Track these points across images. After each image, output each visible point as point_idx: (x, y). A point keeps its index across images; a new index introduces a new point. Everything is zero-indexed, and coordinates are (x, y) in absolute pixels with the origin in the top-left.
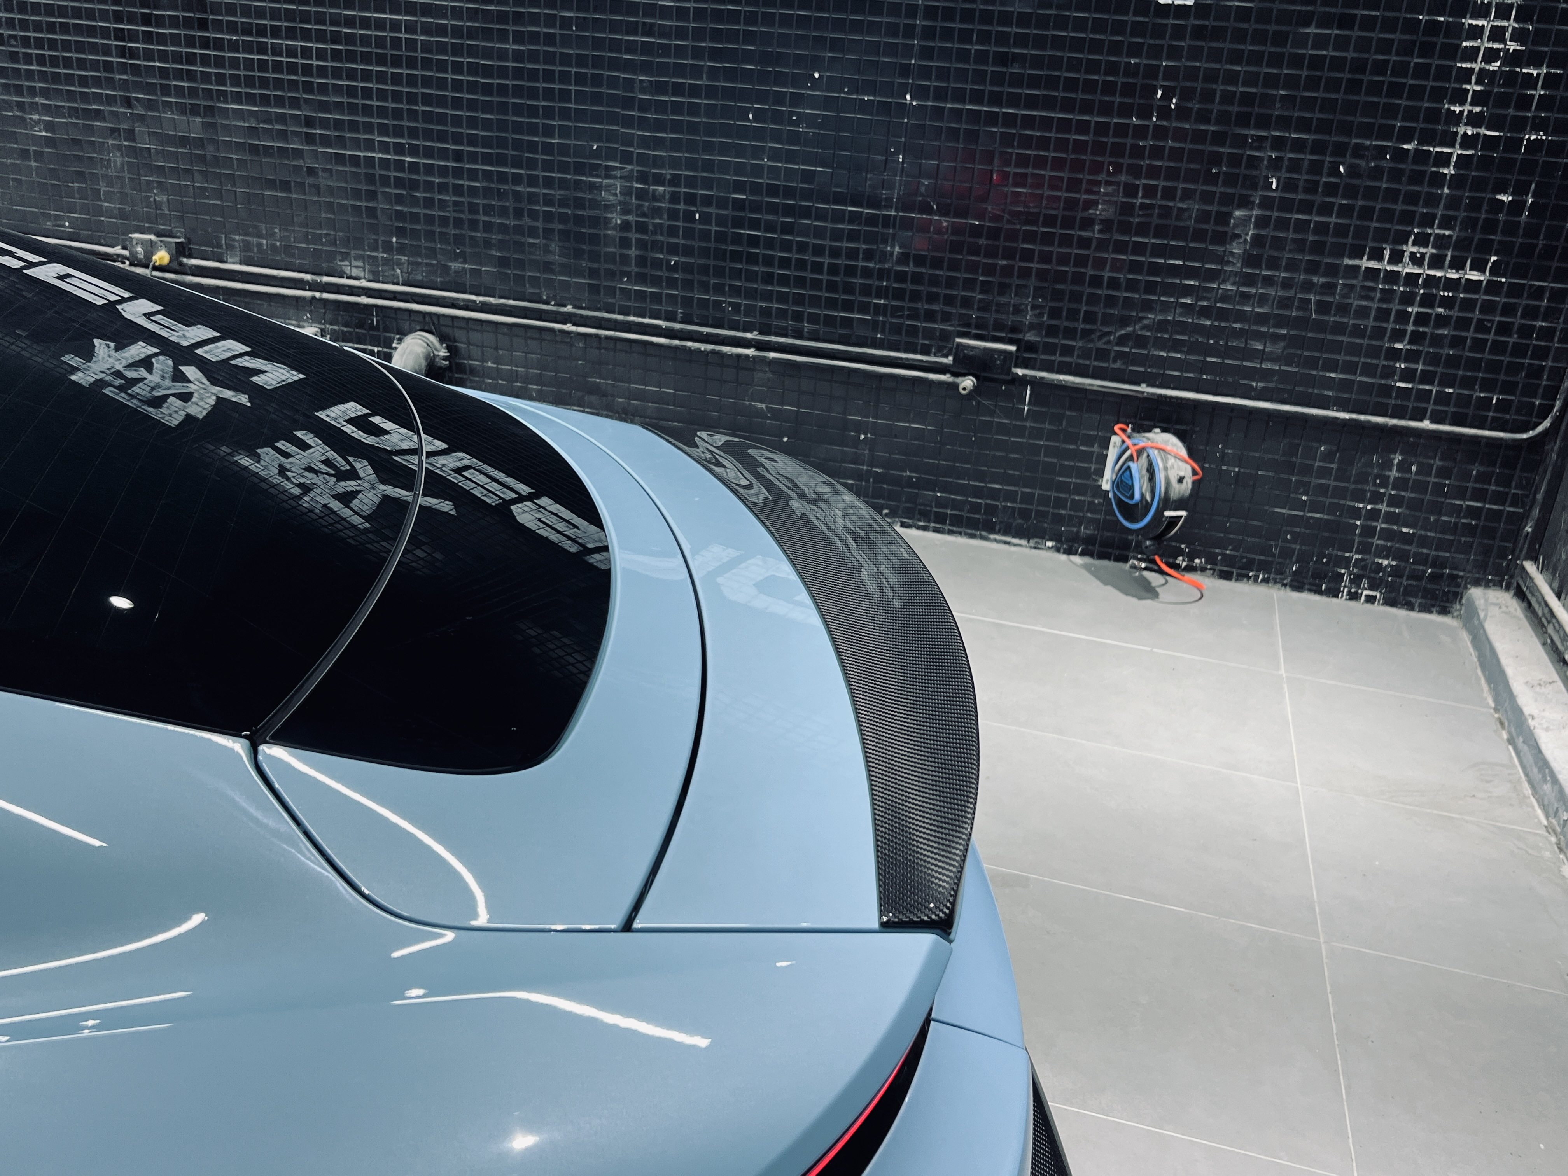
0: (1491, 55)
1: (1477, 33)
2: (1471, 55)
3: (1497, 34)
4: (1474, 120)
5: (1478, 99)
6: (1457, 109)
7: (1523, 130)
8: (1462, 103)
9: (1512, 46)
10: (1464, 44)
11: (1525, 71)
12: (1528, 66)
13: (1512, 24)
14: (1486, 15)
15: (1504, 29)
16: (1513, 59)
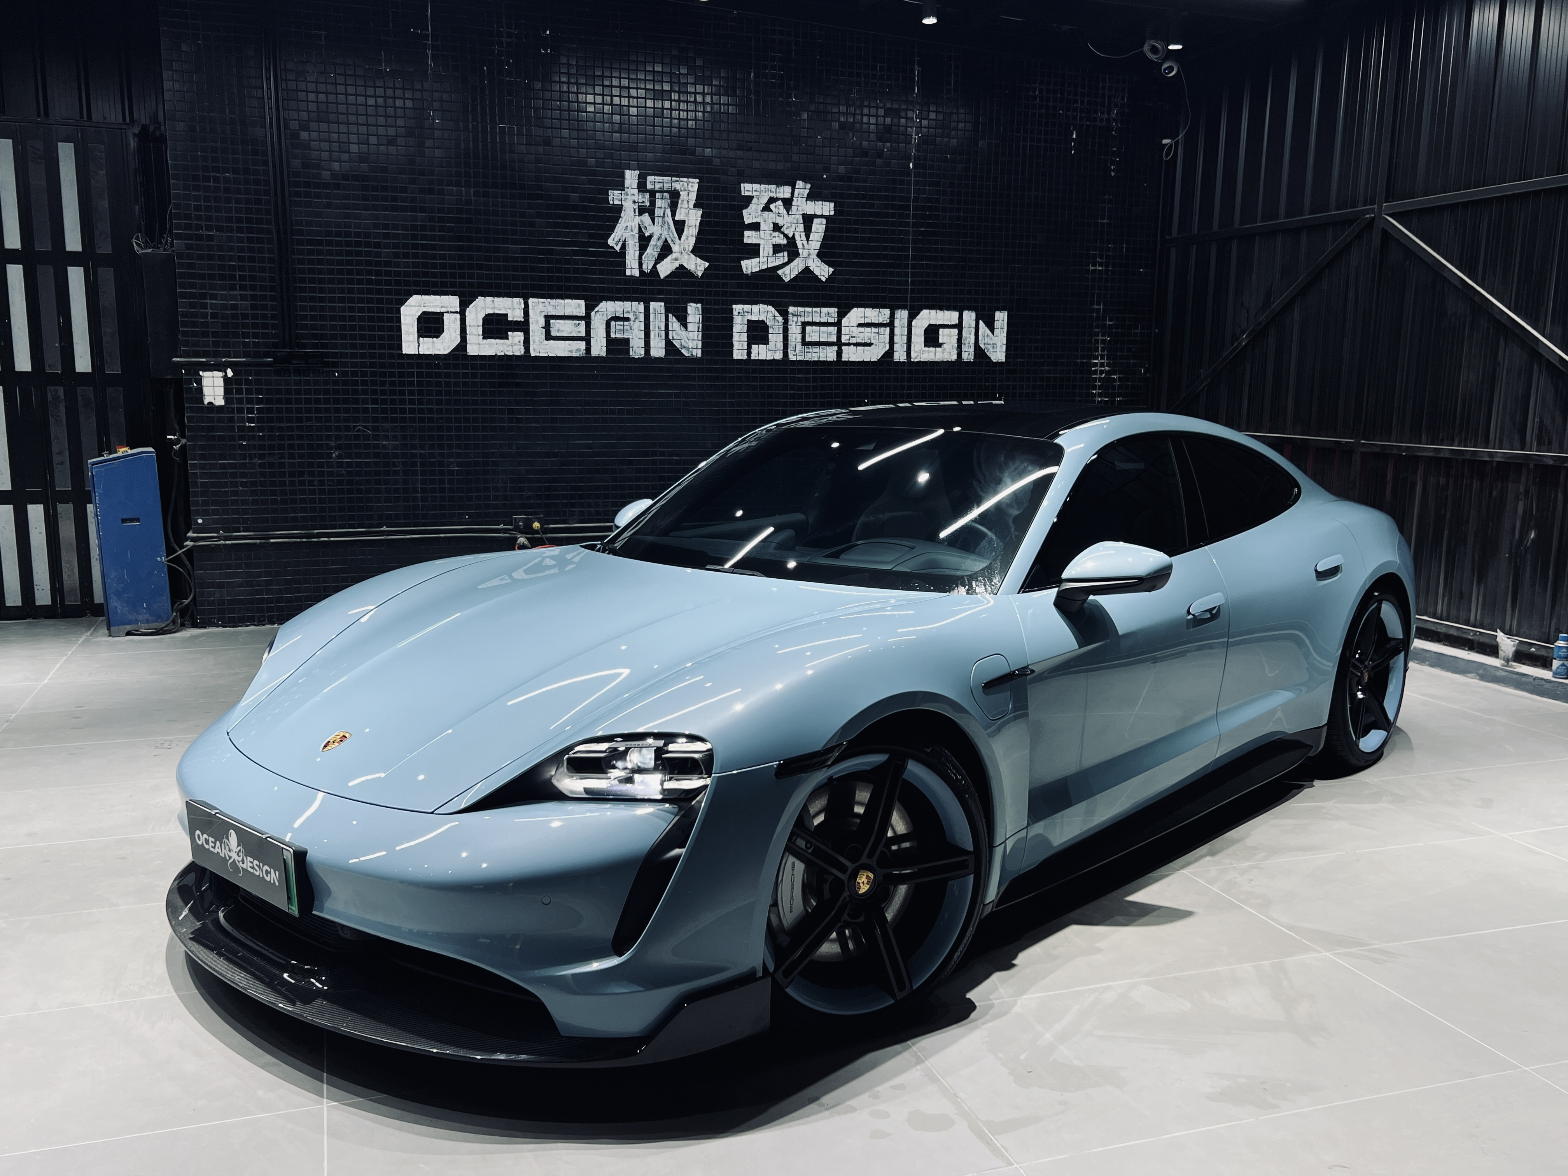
0: (1102, 372)
1: (1096, 365)
2: (1095, 372)
3: (1102, 365)
4: (1100, 395)
5: (1100, 387)
6: (1094, 392)
7: (1115, 398)
8: (1095, 389)
9: (1107, 369)
10: (1093, 369)
11: (1112, 376)
12: (1113, 375)
13: (1105, 361)
14: (1098, 359)
15: (1104, 363)
16: (1107, 373)
